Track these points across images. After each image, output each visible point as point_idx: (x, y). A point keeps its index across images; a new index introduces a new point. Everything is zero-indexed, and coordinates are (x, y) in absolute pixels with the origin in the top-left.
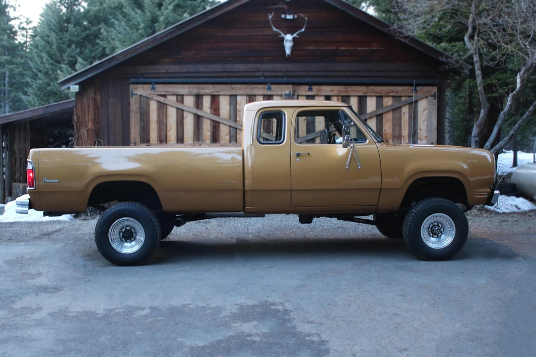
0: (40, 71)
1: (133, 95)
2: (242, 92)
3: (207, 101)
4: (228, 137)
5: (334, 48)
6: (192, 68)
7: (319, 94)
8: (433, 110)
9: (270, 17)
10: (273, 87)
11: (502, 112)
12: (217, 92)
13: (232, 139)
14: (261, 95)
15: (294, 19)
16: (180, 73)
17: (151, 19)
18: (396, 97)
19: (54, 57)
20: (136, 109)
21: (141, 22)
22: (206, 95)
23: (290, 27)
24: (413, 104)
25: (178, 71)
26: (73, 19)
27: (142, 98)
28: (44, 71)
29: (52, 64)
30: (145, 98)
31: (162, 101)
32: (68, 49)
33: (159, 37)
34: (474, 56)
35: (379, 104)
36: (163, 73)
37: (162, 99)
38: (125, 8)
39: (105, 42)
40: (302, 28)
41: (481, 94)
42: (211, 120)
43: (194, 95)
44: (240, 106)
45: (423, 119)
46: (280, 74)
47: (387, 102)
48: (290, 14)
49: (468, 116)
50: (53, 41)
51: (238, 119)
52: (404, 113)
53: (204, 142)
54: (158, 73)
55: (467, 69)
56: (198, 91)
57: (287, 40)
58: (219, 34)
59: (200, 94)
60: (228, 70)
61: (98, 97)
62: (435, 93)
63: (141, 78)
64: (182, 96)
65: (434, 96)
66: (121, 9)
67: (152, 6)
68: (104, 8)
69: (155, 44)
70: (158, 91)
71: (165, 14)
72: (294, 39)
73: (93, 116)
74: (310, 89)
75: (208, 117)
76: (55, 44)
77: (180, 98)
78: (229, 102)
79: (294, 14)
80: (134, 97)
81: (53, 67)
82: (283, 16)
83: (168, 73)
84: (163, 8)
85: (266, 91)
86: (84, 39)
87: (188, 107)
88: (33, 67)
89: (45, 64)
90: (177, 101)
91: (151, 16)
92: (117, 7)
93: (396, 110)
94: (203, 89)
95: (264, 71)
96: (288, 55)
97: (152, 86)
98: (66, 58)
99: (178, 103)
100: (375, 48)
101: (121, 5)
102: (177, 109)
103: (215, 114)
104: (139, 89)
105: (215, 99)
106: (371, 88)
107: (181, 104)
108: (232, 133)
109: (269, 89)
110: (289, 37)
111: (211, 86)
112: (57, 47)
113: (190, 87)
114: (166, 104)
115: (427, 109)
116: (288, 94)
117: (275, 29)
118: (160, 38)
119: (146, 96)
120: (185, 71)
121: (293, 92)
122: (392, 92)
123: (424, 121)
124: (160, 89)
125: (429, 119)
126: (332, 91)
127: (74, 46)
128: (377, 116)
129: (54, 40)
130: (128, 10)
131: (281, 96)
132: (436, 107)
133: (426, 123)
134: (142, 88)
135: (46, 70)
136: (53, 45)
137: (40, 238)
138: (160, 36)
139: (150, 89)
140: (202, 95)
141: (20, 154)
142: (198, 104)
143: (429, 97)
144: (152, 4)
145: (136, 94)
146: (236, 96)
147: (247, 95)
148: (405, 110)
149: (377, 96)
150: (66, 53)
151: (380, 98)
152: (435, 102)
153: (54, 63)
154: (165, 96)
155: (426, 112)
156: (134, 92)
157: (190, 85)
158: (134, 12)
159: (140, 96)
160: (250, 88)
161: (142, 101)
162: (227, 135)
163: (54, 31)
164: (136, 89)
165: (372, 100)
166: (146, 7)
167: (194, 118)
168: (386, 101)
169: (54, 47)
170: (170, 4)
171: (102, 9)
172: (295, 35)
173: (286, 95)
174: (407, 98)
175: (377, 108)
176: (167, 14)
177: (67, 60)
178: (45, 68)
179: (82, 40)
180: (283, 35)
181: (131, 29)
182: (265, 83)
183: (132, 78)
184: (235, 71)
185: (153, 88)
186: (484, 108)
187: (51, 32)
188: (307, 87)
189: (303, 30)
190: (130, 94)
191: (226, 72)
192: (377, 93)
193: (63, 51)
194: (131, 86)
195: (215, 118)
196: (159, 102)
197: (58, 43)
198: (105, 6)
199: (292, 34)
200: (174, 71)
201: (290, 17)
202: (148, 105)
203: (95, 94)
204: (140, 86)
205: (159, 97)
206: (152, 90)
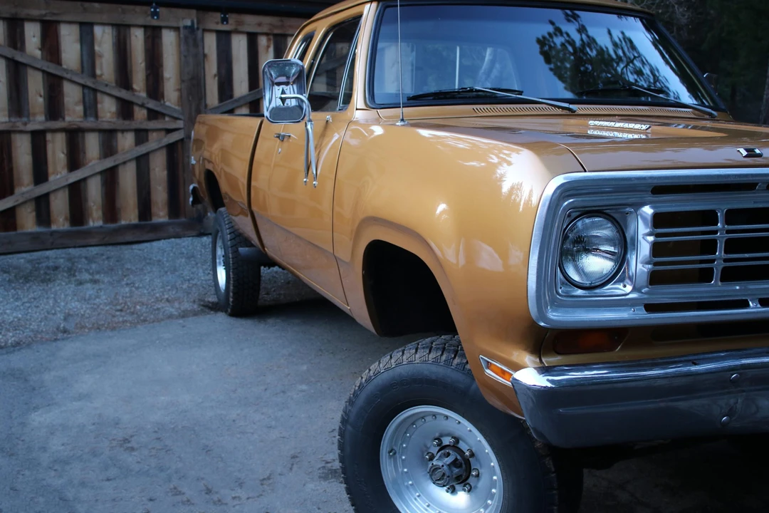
2: (105, 18)
3: (32, 33)
4: (80, 109)
7: (241, 28)
10: (163, 11)
12: (54, 14)
13: (88, 112)
14: (140, 26)
22: (32, 20)
42: (44, 72)
43: (4, 19)
44: (100, 46)
51: (98, 72)
53: (31, 118)
56: (13, 11)
59: (18, 17)
74: (224, 20)
75: (39, 66)
78: (78, 37)
85: (149, 18)
94: (24, 6)
103: (51, 61)
108: (87, 99)
109: (155, 14)
111: (41, 2)
116: (190, 27)
121: (198, 23)
126: (260, 25)
128: (327, 72)
131: (177, 29)
140: (23, 20)
142: (15, 38)
146: (91, 25)
147: (112, 25)
160: (120, 9)
162: (76, 104)
167: (8, 67)
173: (186, 27)
188: (218, 16)
195: (51, 68)
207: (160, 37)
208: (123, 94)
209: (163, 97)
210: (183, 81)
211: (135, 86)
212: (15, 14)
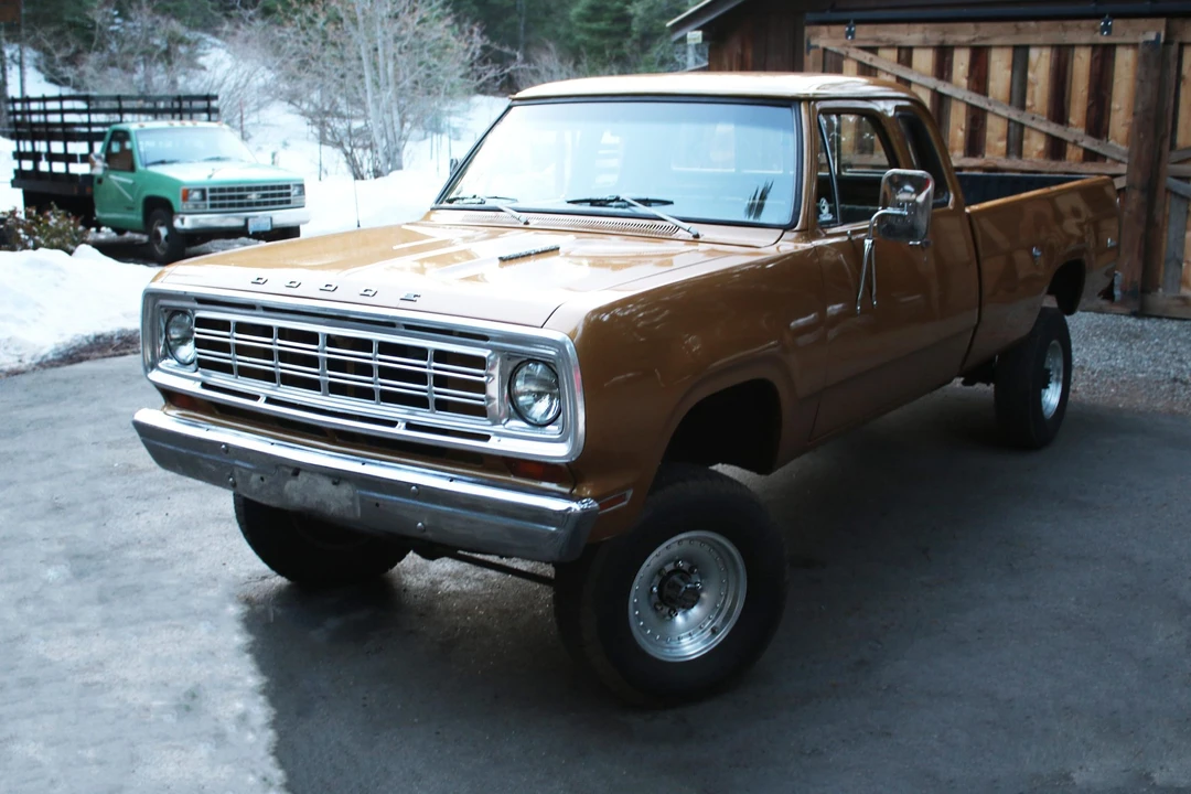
1: (810, 47)
2: (1040, 40)
3: (961, 61)
4: (1002, 144)
10: (1117, 24)
12: (983, 38)
13: (1011, 150)
14: (1087, 45)
22: (961, 46)
27: (828, 55)
30: (833, 56)
31: (867, 62)
37: (866, 57)
42: (968, 104)
43: (934, 48)
44: (1034, 71)
51: (1028, 103)
56: (941, 38)
59: (946, 44)
61: (749, 56)
63: (830, 12)
64: (910, 49)
70: (860, 40)
75: (962, 97)
77: (905, 56)
78: (1010, 62)
80: (812, 52)
85: (1098, 34)
87: (922, 75)
90: (899, 61)
94: (953, 32)
97: (847, 29)
99: (900, 66)
102: (898, 78)
103: (977, 91)
104: (822, 36)
105: (979, 57)
107: (905, 68)
108: (1012, 134)
109: (1107, 28)
111: (971, 26)
113: (925, 29)
114: (876, 69)
116: (1152, 42)
119: (835, 50)
121: (1167, 35)
124: (865, 33)
131: (1135, 46)
134: (829, 31)
139: (844, 35)
140: (952, 47)
142: (943, 67)
145: (816, 47)
146: (1026, 47)
147: (1052, 46)
154: (873, 50)
156: (813, 43)
157: (927, 25)
159: (825, 50)
160: (1060, 27)
161: (828, 60)
162: (1000, 139)
164: (816, 35)
167: (931, 98)
173: (1146, 43)
182: (1099, 17)
183: (811, 12)
185: (850, 33)
190: (805, 45)
194: (808, 30)
195: (977, 100)
196: (860, 63)
203: (743, 47)
204: (824, 28)
205: (861, 52)
206: (847, 37)
207: (1112, 58)
208: (1055, 129)
209: (1107, 133)
210: (1134, 114)
211: (1071, 120)
212: (943, 41)
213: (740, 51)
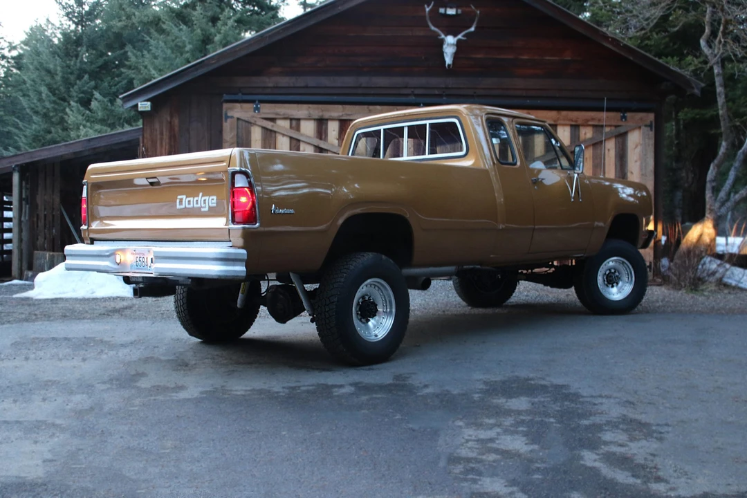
0: (36, 113)
1: (227, 117)
5: (511, 57)
6: (311, 81)
8: (649, 145)
9: (427, 10)
11: (741, 151)
12: (347, 115)
15: (457, 15)
16: (294, 87)
17: (202, 38)
18: (598, 127)
19: (57, 92)
20: (232, 138)
21: (187, 42)
22: (333, 119)
23: (452, 26)
24: (622, 137)
25: (292, 85)
26: (85, 39)
27: (240, 122)
28: (42, 113)
29: (54, 102)
30: (244, 123)
31: (270, 127)
32: (78, 82)
33: (268, 35)
34: (715, 67)
35: (575, 137)
36: (271, 88)
37: (269, 125)
38: (164, 23)
39: (133, 71)
40: (470, 27)
41: (724, 120)
43: (314, 119)
45: (635, 158)
46: (437, 92)
47: (585, 134)
48: (451, 8)
49: (674, 164)
50: (56, 70)
52: (609, 150)
54: (264, 87)
55: (698, 88)
56: (321, 114)
57: (448, 45)
58: (352, 34)
59: (324, 117)
60: (363, 85)
61: (176, 121)
62: (651, 122)
63: (240, 94)
64: (299, 120)
65: (650, 126)
66: (157, 25)
67: (204, 20)
68: (133, 24)
69: (262, 45)
70: (264, 113)
71: (222, 31)
72: (459, 41)
73: (167, 147)
75: (335, 151)
76: (60, 74)
77: (296, 122)
79: (457, 8)
80: (229, 120)
81: (56, 107)
82: (442, 10)
83: (277, 87)
84: (219, 23)
86: (101, 67)
87: (307, 137)
88: (26, 106)
89: (44, 101)
90: (291, 127)
91: (203, 34)
92: (152, 22)
93: (597, 144)
94: (328, 110)
95: (415, 88)
96: (449, 65)
97: (255, 106)
98: (75, 94)
99: (293, 131)
100: (569, 58)
101: (157, 19)
102: (291, 138)
104: (236, 110)
105: (344, 124)
106: (564, 113)
107: (297, 132)
110: (450, 40)
111: (340, 106)
112: (63, 77)
113: (309, 107)
114: (275, 132)
115: (641, 145)
117: (433, 28)
118: (270, 36)
119: (246, 119)
120: (302, 85)
122: (593, 119)
123: (636, 161)
124: (267, 109)
125: (643, 159)
127: (86, 77)
129: (59, 68)
130: (169, 25)
132: (652, 142)
133: (638, 163)
134: (241, 107)
135: (45, 111)
136: (57, 75)
137: (108, 315)
138: (270, 34)
139: (252, 110)
140: (327, 120)
141: (45, 209)
142: (321, 133)
143: (643, 128)
144: (203, 18)
145: (232, 117)
148: (611, 146)
149: (571, 126)
150: (76, 87)
151: (575, 127)
152: (652, 134)
153: (58, 101)
154: (273, 120)
155: (638, 150)
156: (230, 114)
157: (310, 106)
158: (177, 29)
159: (238, 119)
161: (240, 126)
163: (59, 56)
164: (231, 109)
165: (564, 131)
166: (195, 22)
167: (315, 151)
168: (584, 132)
169: (58, 78)
170: (229, 18)
171: (130, 25)
172: (460, 37)
174: (613, 128)
175: (571, 143)
176: (225, 31)
177: (77, 96)
178: (44, 107)
179: (98, 69)
180: (443, 36)
181: (173, 53)
182: (417, 104)
183: (227, 94)
184: (373, 86)
185: (257, 109)
186: (726, 140)
187: (54, 57)
189: (472, 29)
190: (224, 116)
191: (360, 87)
192: (572, 121)
193: (70, 84)
194: (225, 106)
196: (264, 128)
197: (63, 73)
198: (135, 20)
199: (455, 36)
200: (287, 85)
201: (451, 12)
202: (249, 133)
203: (172, 117)
204: (238, 105)
205: (265, 121)
206: (255, 112)
212: (322, 116)
213: (169, 119)
